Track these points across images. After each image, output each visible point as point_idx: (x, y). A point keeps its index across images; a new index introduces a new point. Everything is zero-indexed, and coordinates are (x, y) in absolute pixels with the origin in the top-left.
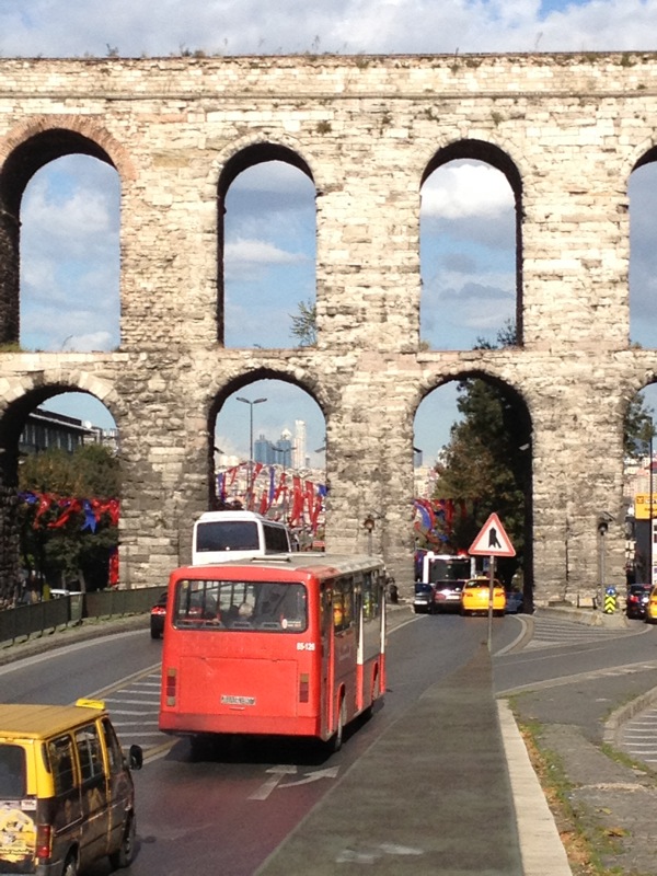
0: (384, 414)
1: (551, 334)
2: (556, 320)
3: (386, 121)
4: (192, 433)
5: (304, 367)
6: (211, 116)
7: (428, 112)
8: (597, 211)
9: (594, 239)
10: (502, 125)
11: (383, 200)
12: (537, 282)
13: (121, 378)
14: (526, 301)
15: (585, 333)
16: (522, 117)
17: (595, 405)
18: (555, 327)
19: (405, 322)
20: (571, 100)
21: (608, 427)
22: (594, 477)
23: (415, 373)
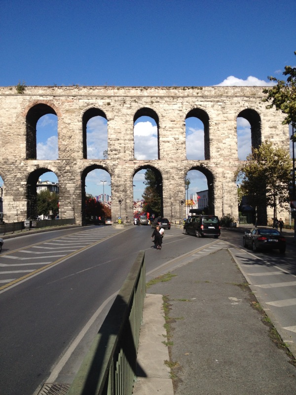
0: (125, 176)
1: (167, 156)
2: (168, 153)
3: (124, 103)
4: (77, 180)
5: (105, 164)
6: (80, 101)
7: (135, 100)
8: (178, 125)
9: (176, 132)
10: (153, 104)
11: (124, 122)
12: (163, 143)
13: (59, 166)
14: (160, 148)
15: (175, 156)
16: (158, 102)
17: (178, 174)
18: (168, 154)
19: (130, 153)
20: (170, 98)
21: (181, 179)
22: (178, 192)
23: (133, 166)
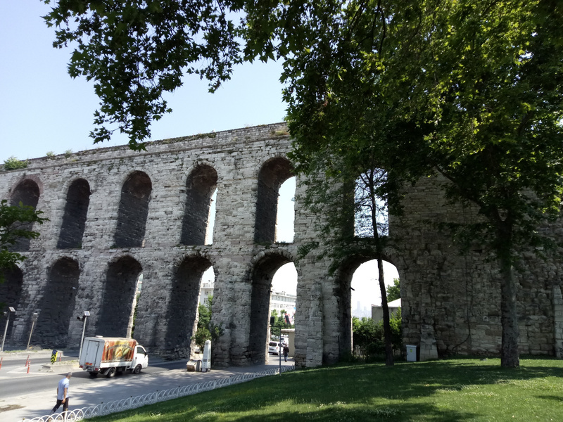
0: (96, 273)
1: (152, 240)
2: (155, 235)
3: (112, 167)
4: (42, 280)
6: (65, 171)
8: (172, 193)
10: (146, 165)
11: (107, 194)
12: (151, 221)
15: (163, 240)
16: (153, 161)
17: (163, 268)
18: (154, 238)
19: (108, 238)
20: (168, 154)
21: (166, 277)
22: (159, 298)
23: (107, 257)
